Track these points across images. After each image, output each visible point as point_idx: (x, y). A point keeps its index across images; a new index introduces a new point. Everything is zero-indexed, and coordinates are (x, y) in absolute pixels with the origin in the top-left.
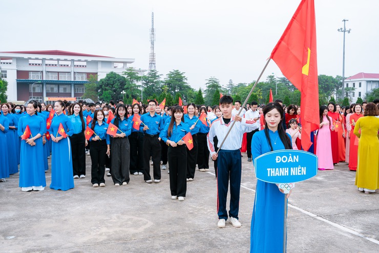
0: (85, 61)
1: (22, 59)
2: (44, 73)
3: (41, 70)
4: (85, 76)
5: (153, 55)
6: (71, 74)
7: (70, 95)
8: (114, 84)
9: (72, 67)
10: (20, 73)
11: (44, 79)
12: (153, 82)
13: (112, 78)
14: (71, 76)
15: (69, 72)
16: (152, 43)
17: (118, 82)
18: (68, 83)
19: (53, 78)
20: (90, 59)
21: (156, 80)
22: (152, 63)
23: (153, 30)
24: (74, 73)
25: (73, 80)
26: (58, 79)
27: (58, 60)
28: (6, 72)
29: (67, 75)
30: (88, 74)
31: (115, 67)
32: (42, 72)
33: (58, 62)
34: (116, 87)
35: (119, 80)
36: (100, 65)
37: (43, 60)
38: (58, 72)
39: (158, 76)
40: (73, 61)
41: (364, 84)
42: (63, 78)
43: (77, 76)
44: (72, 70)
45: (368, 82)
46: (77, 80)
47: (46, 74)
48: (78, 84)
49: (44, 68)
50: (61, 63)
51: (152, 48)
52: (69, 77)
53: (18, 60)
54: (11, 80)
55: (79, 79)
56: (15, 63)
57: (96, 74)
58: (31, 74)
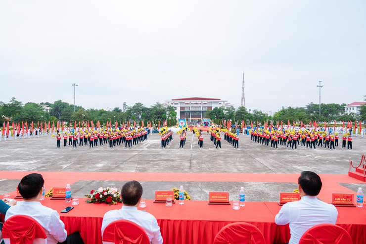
1: (182, 102)
5: (244, 94)
7: (200, 117)
8: (216, 112)
10: (181, 108)
11: (190, 110)
13: (216, 110)
15: (200, 107)
16: (243, 89)
18: (200, 112)
19: (194, 109)
20: (209, 101)
22: (243, 99)
23: (243, 82)
25: (202, 110)
26: (196, 110)
28: (176, 107)
30: (208, 107)
31: (220, 104)
36: (213, 104)
37: (190, 102)
38: (196, 107)
40: (202, 102)
41: (355, 108)
42: (198, 110)
43: (203, 108)
44: (202, 106)
45: (357, 107)
47: (191, 108)
48: (203, 112)
49: (190, 106)
50: (197, 103)
51: (243, 91)
52: (200, 109)
53: (180, 102)
54: (178, 111)
55: (204, 110)
56: (179, 104)
57: (211, 107)
58: (186, 108)
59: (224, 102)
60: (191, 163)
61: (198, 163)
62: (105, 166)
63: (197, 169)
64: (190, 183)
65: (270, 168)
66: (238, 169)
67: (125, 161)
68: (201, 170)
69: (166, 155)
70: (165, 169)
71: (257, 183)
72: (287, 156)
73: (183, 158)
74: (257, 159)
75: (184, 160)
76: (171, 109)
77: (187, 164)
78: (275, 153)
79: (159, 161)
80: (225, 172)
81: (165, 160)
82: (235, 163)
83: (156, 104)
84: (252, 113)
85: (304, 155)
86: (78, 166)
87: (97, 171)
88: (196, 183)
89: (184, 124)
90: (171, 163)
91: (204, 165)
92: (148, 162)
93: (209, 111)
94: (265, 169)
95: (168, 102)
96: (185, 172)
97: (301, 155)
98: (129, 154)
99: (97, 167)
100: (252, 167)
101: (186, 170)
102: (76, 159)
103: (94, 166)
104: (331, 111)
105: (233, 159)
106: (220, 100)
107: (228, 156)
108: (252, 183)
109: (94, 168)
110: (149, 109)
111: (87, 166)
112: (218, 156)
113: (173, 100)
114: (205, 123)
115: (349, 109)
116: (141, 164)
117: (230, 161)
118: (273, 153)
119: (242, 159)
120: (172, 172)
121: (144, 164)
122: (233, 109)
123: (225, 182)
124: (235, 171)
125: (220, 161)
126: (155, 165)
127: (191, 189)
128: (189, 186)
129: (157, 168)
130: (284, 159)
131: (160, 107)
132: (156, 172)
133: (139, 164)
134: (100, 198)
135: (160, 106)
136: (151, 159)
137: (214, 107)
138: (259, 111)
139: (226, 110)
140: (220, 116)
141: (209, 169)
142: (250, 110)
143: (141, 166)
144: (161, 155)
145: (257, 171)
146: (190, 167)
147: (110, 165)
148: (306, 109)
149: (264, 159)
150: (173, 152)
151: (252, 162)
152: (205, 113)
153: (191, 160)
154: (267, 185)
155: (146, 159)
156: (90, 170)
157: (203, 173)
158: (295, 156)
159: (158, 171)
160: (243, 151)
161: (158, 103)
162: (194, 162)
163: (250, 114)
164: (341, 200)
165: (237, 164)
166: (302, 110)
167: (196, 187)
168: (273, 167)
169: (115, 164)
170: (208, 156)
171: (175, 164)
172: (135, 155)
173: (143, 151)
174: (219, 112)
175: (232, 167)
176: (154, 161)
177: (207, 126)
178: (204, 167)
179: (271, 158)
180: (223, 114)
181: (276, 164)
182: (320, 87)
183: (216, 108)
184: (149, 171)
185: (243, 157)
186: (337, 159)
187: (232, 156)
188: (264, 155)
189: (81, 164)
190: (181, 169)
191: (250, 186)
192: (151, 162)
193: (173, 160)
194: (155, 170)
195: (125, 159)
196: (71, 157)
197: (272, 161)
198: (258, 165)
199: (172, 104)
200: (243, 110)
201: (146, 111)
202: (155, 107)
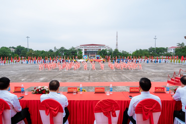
1: (86, 47)
4: (98, 50)
5: (117, 43)
7: (95, 54)
8: (103, 52)
10: (85, 50)
16: (117, 40)
18: (95, 52)
19: (91, 50)
20: (99, 46)
22: (117, 45)
23: (117, 36)
28: (82, 49)
30: (99, 49)
31: (105, 47)
33: (92, 47)
36: (101, 47)
37: (90, 47)
41: (172, 50)
42: (94, 50)
44: (96, 48)
45: (174, 49)
48: (96, 52)
49: (90, 48)
51: (117, 41)
53: (84, 47)
54: (83, 51)
57: (101, 49)
58: (87, 50)
59: (107, 47)
60: (89, 77)
61: (93, 77)
62: (44, 80)
63: (93, 80)
64: (88, 87)
65: (129, 79)
66: (113, 80)
67: (55, 77)
68: (94, 81)
69: (76, 73)
70: (76, 80)
71: (122, 87)
72: (138, 73)
73: (85, 75)
74: (123, 75)
75: (86, 76)
76: (80, 50)
77: (88, 78)
78: (132, 72)
79: (73, 76)
80: (107, 81)
81: (76, 76)
82: (112, 77)
83: (72, 47)
85: (146, 73)
86: (30, 80)
87: (40, 82)
88: (92, 87)
89: (86, 58)
90: (79, 77)
91: (96, 78)
92: (67, 77)
93: (99, 51)
94: (127, 80)
95: (78, 47)
96: (87, 82)
97: (145, 73)
98: (57, 73)
99: (40, 80)
100: (120, 79)
101: (87, 81)
102: (29, 76)
103: (39, 79)
104: (160, 51)
105: (111, 75)
106: (105, 45)
107: (108, 74)
108: (120, 87)
109: (38, 80)
110: (68, 50)
111: (35, 80)
112: (103, 73)
113: (80, 45)
114: (97, 57)
115: (169, 50)
116: (64, 78)
117: (110, 76)
118: (131, 72)
119: (116, 75)
120: (79, 82)
121: (65, 78)
122: (112, 50)
123: (106, 86)
124: (112, 81)
125: (104, 76)
126: (71, 78)
127: (89, 90)
128: (88, 89)
129: (71, 80)
130: (136, 75)
132: (71, 82)
133: (62, 78)
134: (39, 91)
135: (74, 48)
136: (69, 76)
138: (125, 51)
139: (108, 51)
140: (105, 54)
141: (99, 80)
142: (120, 51)
143: (63, 79)
144: (74, 74)
145: (123, 81)
146: (89, 79)
147: (47, 79)
148: (148, 50)
149: (126, 75)
150: (80, 72)
151: (120, 76)
152: (97, 52)
153: (89, 76)
154: (127, 88)
155: (66, 76)
156: (37, 81)
157: (96, 82)
158: (142, 73)
159: (72, 82)
160: (116, 71)
161: (73, 47)
162: (91, 77)
163: (120, 53)
164: (159, 90)
165: (113, 78)
166: (146, 50)
167: (92, 89)
168: (131, 79)
169: (50, 78)
170: (98, 74)
171: (81, 78)
172: (61, 74)
173: (65, 71)
174: (105, 52)
175: (110, 79)
176: (70, 77)
177: (98, 58)
178: (96, 79)
179: (130, 75)
180: (107, 53)
181: (132, 77)
182: (155, 39)
183: (103, 50)
184: (68, 82)
185: (116, 74)
186: (163, 74)
187: (111, 73)
188: (127, 73)
189: (32, 79)
190: (85, 80)
191: (119, 88)
192: (69, 77)
193: (80, 76)
194: (71, 81)
195: (55, 76)
196: (26, 75)
197: (130, 76)
198: (123, 78)
199: (80, 48)
200: (117, 51)
201: (67, 51)
202: (71, 49)
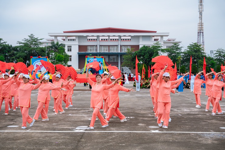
0: (129, 36)
2: (98, 46)
3: (96, 45)
4: (129, 48)
6: (118, 47)
8: (145, 55)
9: (119, 42)
10: (80, 46)
11: (98, 52)
12: (175, 53)
13: (144, 51)
14: (118, 49)
15: (117, 46)
17: (148, 53)
18: (117, 55)
19: (105, 50)
20: (133, 35)
21: (178, 51)
23: (201, 1)
24: (121, 46)
25: (119, 52)
26: (109, 51)
27: (109, 36)
28: (71, 47)
29: (115, 48)
30: (132, 46)
31: (155, 39)
32: (97, 46)
33: (109, 38)
34: (146, 57)
35: (149, 52)
36: (141, 39)
38: (109, 46)
39: (179, 48)
40: (120, 36)
42: (113, 51)
43: (123, 48)
44: (119, 43)
46: (123, 52)
47: (100, 47)
48: (121, 55)
49: (98, 43)
50: (111, 38)
51: (201, 18)
52: (117, 49)
53: (80, 37)
54: (74, 53)
55: (125, 50)
56: (77, 40)
57: (138, 46)
58: (89, 48)
59: (162, 36)
76: (57, 48)
83: (29, 38)
84: (213, 56)
93: (130, 53)
95: (56, 36)
106: (156, 32)
110: (15, 49)
113: (64, 32)
122: (177, 49)
131: (35, 44)
135: (35, 41)
137: (142, 46)
142: (212, 52)
161: (31, 36)
163: (210, 59)
183: (145, 48)
199: (64, 40)
200: (196, 51)
201: (9, 52)
202: (26, 45)
